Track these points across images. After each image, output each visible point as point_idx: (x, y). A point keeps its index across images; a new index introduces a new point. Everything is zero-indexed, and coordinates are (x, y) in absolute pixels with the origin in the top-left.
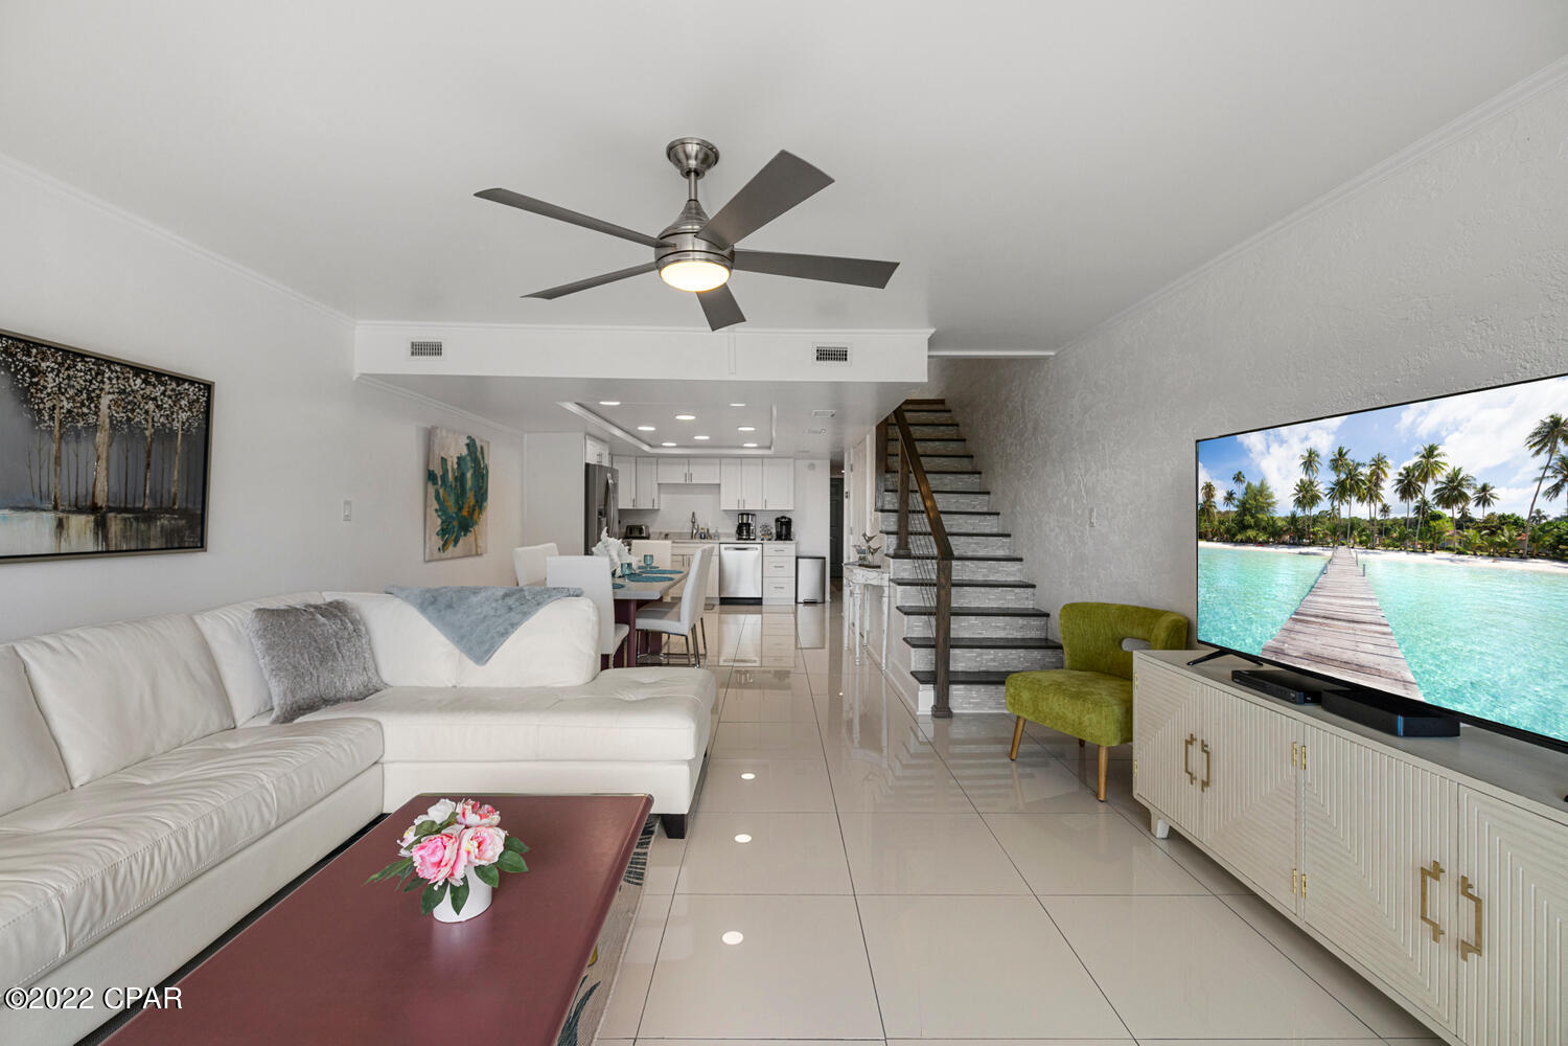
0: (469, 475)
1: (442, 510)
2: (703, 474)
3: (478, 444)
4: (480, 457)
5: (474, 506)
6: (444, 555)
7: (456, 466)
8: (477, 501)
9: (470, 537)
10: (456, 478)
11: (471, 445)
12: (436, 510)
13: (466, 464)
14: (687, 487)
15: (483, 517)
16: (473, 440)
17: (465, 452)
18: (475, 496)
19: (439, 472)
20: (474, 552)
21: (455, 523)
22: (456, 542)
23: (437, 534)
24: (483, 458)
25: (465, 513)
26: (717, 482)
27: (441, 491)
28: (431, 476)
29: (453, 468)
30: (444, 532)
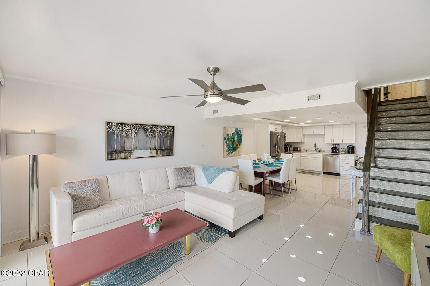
0: (236, 137)
1: (228, 145)
2: (317, 131)
3: (239, 129)
4: (239, 132)
5: (238, 145)
6: (228, 156)
7: (231, 135)
8: (239, 143)
9: (237, 152)
10: (232, 138)
11: (236, 130)
12: (226, 146)
13: (235, 134)
14: (313, 135)
15: (241, 147)
16: (237, 129)
17: (234, 132)
18: (238, 141)
19: (227, 137)
20: (238, 155)
21: (232, 148)
22: (232, 153)
23: (227, 151)
24: (240, 132)
25: (235, 146)
26: (324, 134)
27: (227, 141)
28: (225, 138)
29: (231, 136)
30: (228, 151)
